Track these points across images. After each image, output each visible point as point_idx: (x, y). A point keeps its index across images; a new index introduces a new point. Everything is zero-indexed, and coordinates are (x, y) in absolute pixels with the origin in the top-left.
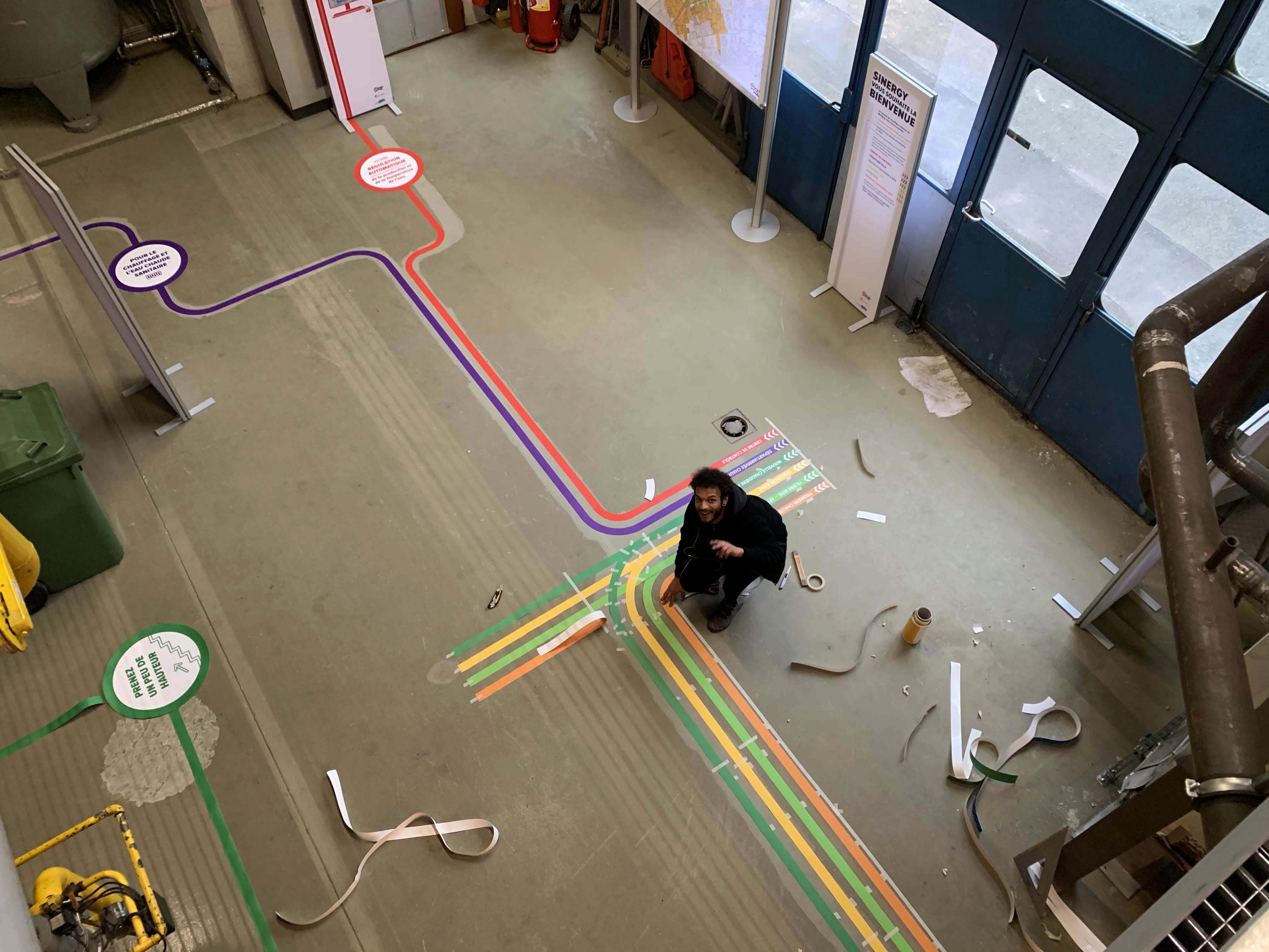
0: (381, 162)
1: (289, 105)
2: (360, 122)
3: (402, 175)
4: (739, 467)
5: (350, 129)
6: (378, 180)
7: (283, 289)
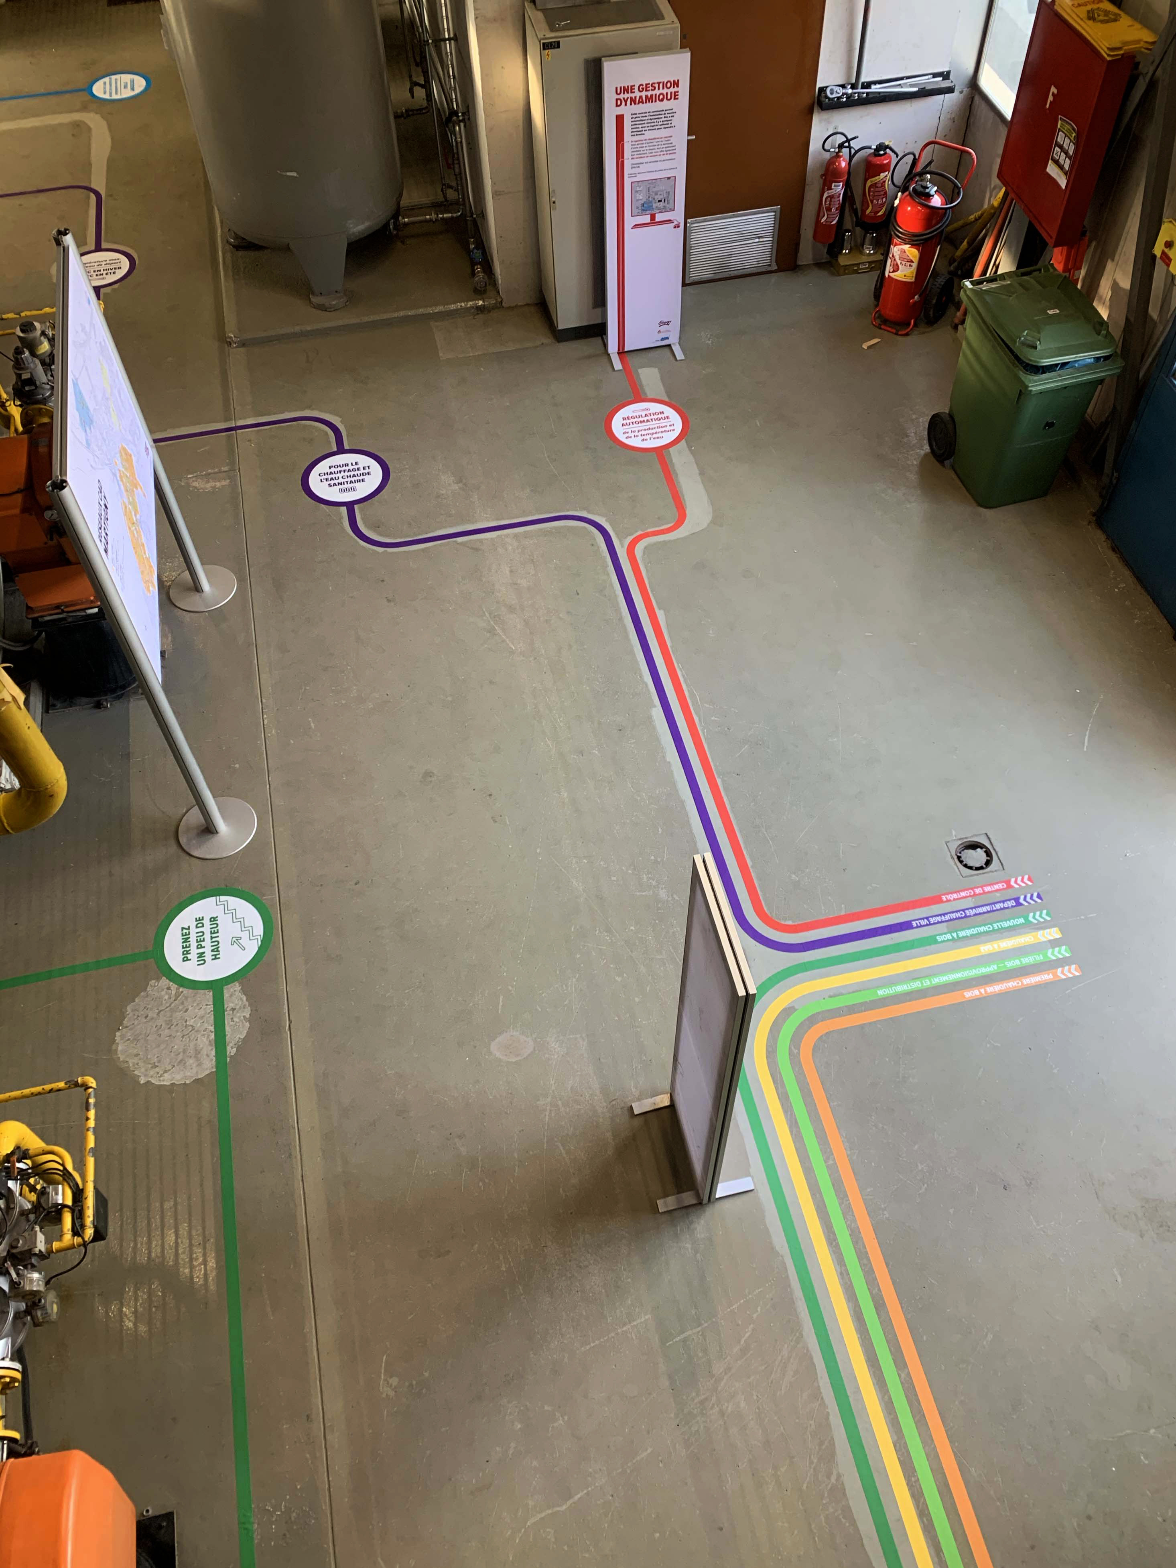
0: (640, 413)
1: (555, 323)
2: (632, 360)
3: (660, 435)
4: (963, 910)
5: (618, 365)
6: (630, 435)
7: (481, 541)
